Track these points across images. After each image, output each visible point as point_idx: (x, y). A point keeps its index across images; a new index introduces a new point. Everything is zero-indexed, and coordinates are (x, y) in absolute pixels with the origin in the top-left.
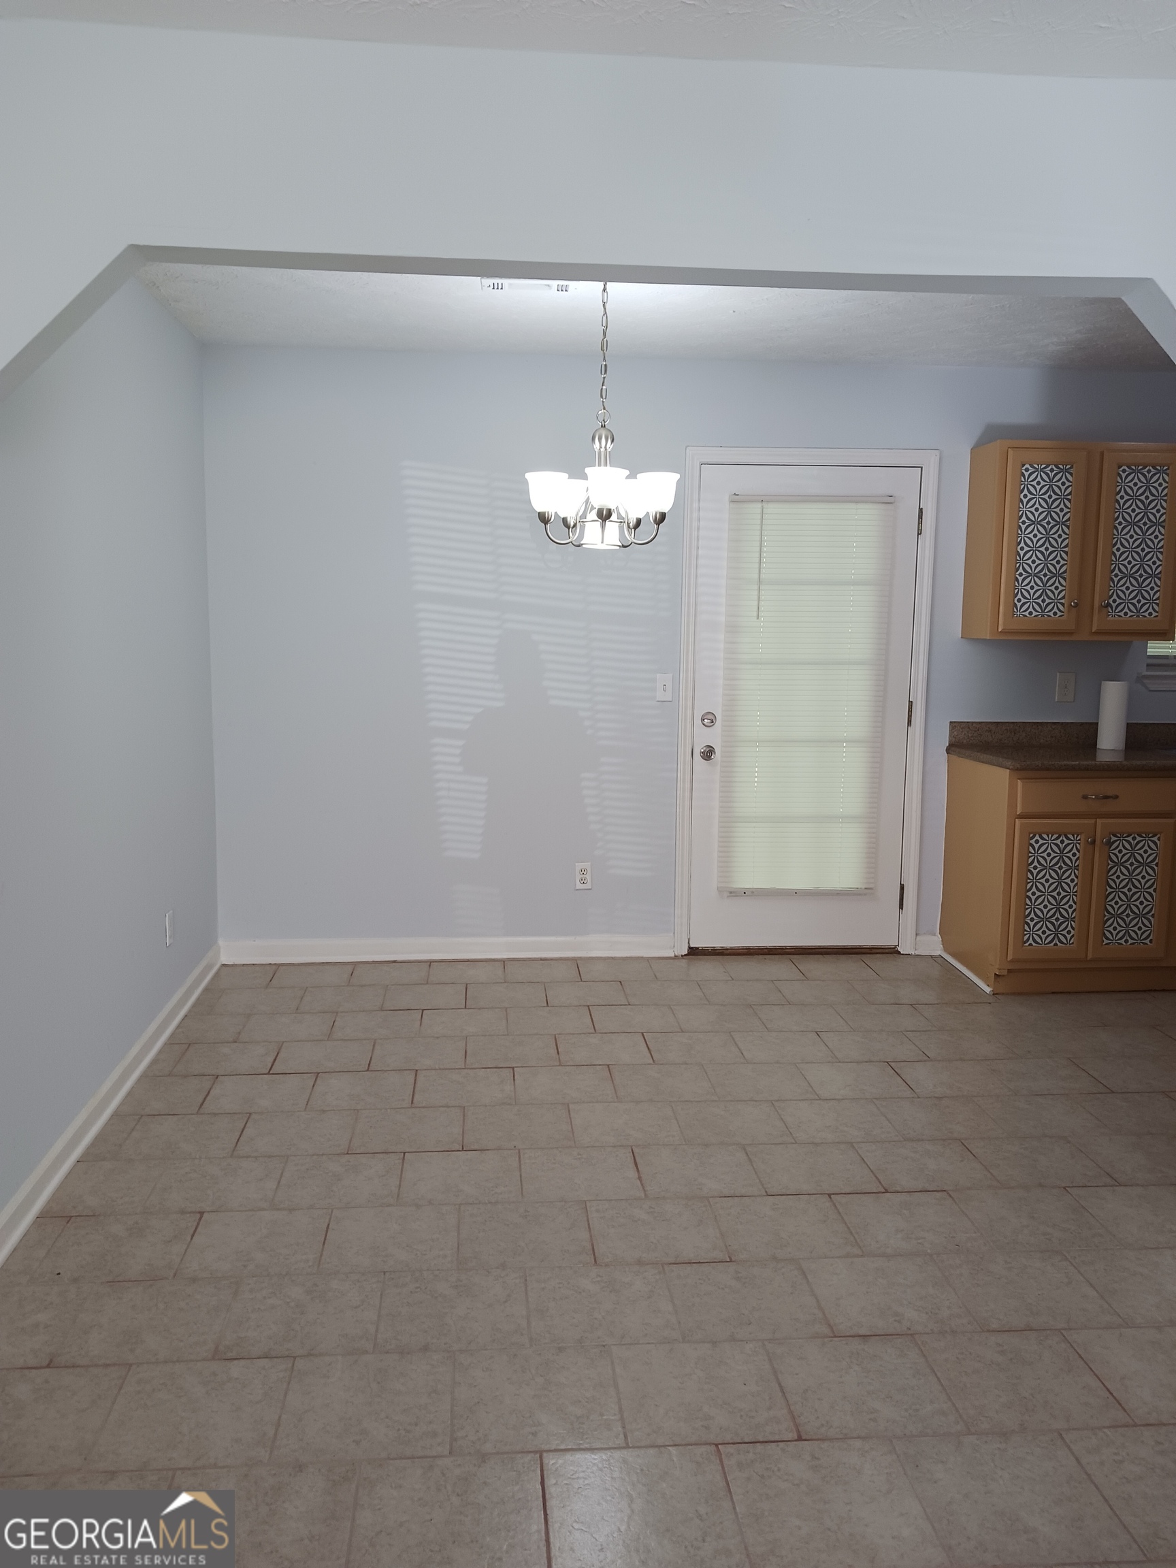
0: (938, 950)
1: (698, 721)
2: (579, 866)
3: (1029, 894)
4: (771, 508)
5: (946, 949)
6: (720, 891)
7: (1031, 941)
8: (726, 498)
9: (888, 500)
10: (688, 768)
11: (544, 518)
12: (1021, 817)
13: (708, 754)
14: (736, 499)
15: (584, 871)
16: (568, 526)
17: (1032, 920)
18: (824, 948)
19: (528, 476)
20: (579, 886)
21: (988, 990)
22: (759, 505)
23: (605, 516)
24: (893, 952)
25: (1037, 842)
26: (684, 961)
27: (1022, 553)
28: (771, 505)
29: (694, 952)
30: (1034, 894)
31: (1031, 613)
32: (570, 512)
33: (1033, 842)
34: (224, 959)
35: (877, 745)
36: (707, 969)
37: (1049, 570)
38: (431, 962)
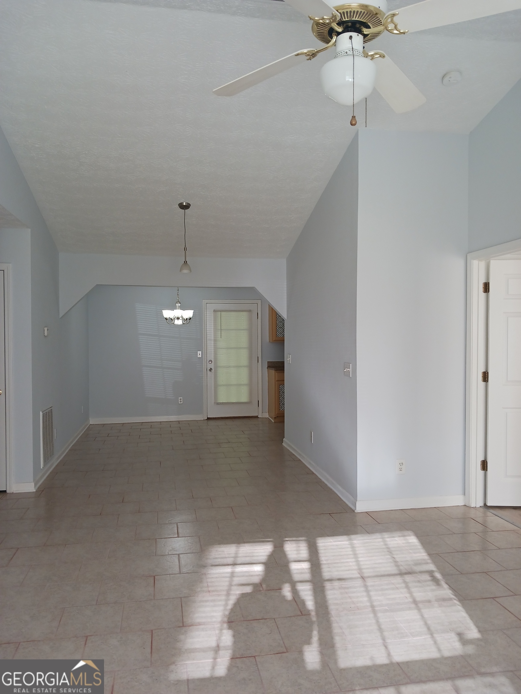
0: (268, 416)
1: (208, 362)
2: (180, 398)
3: (280, 398)
4: (223, 313)
5: (269, 416)
6: (215, 403)
7: (281, 409)
8: (213, 311)
9: (250, 311)
10: (206, 373)
11: (166, 319)
12: (278, 381)
13: (211, 370)
14: (215, 311)
15: (180, 399)
16: (172, 320)
17: (281, 404)
18: (239, 417)
19: (163, 311)
20: (180, 403)
21: (273, 421)
22: (220, 312)
23: (178, 318)
24: (257, 417)
25: (281, 386)
26: (206, 421)
27: (278, 323)
28: (223, 312)
29: (208, 419)
30: (281, 398)
31: (281, 336)
32: (172, 317)
33: (280, 387)
34: (91, 423)
35: (250, 367)
36: (211, 423)
37: (282, 327)
38: (142, 422)
